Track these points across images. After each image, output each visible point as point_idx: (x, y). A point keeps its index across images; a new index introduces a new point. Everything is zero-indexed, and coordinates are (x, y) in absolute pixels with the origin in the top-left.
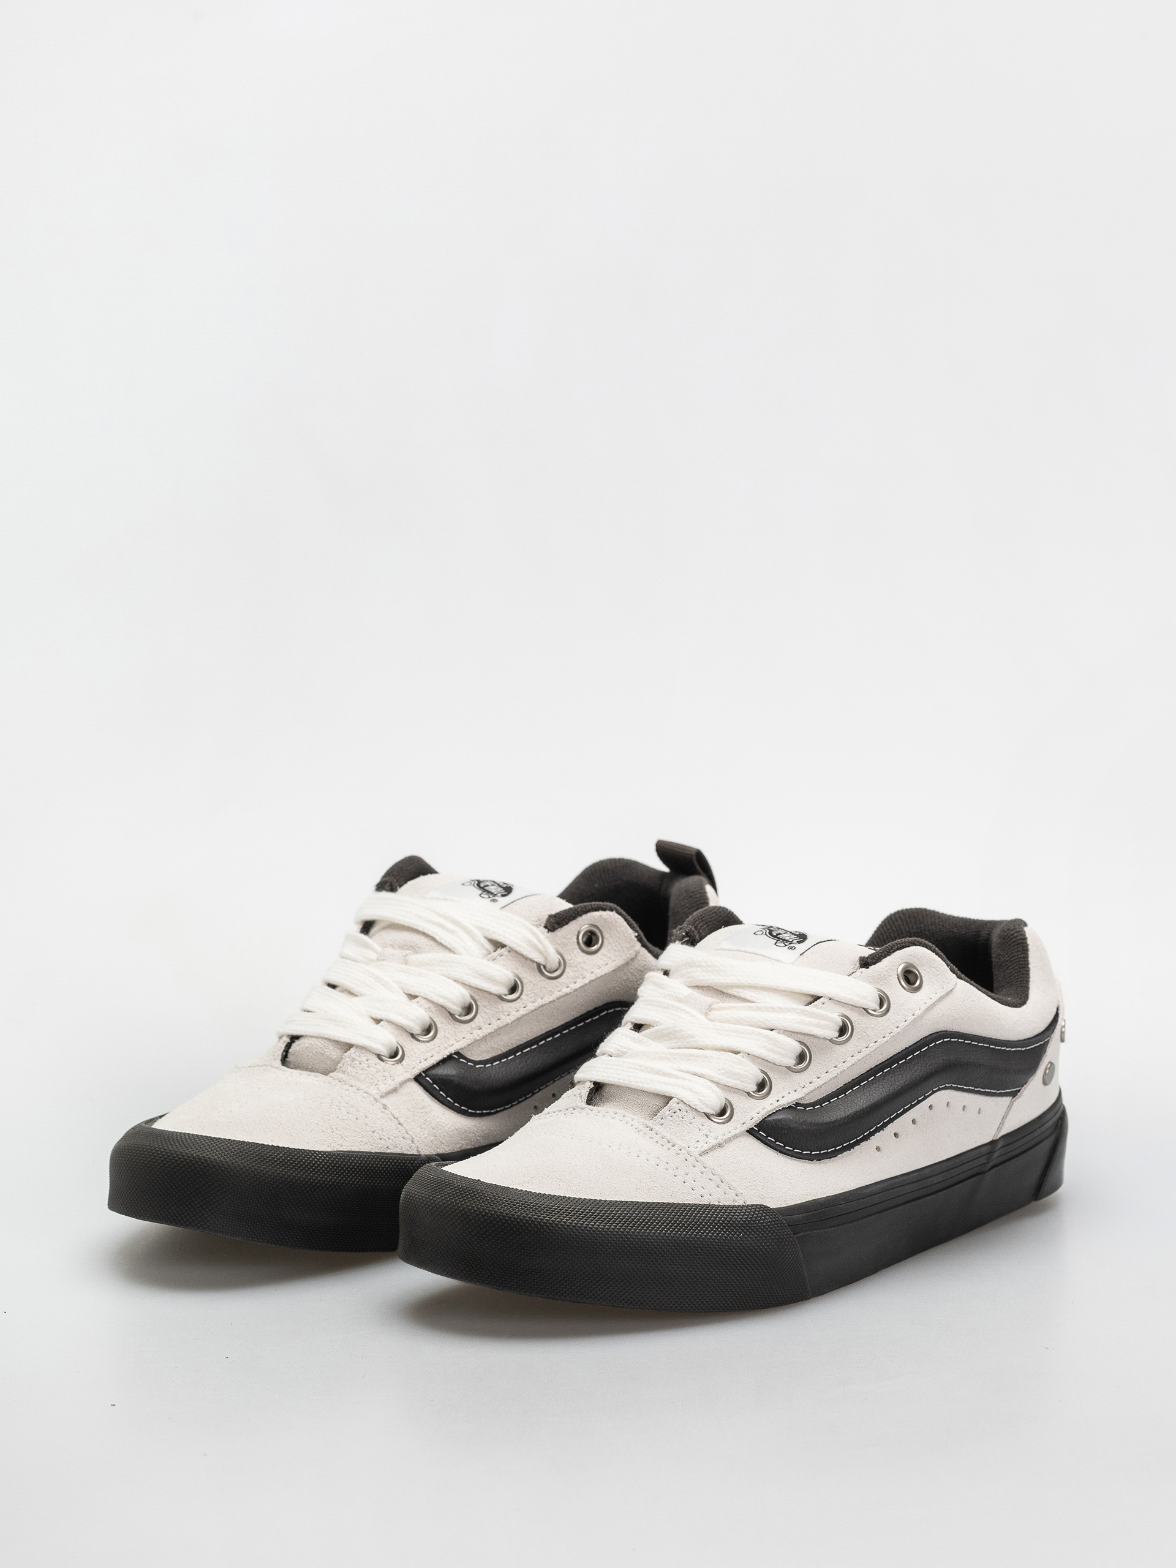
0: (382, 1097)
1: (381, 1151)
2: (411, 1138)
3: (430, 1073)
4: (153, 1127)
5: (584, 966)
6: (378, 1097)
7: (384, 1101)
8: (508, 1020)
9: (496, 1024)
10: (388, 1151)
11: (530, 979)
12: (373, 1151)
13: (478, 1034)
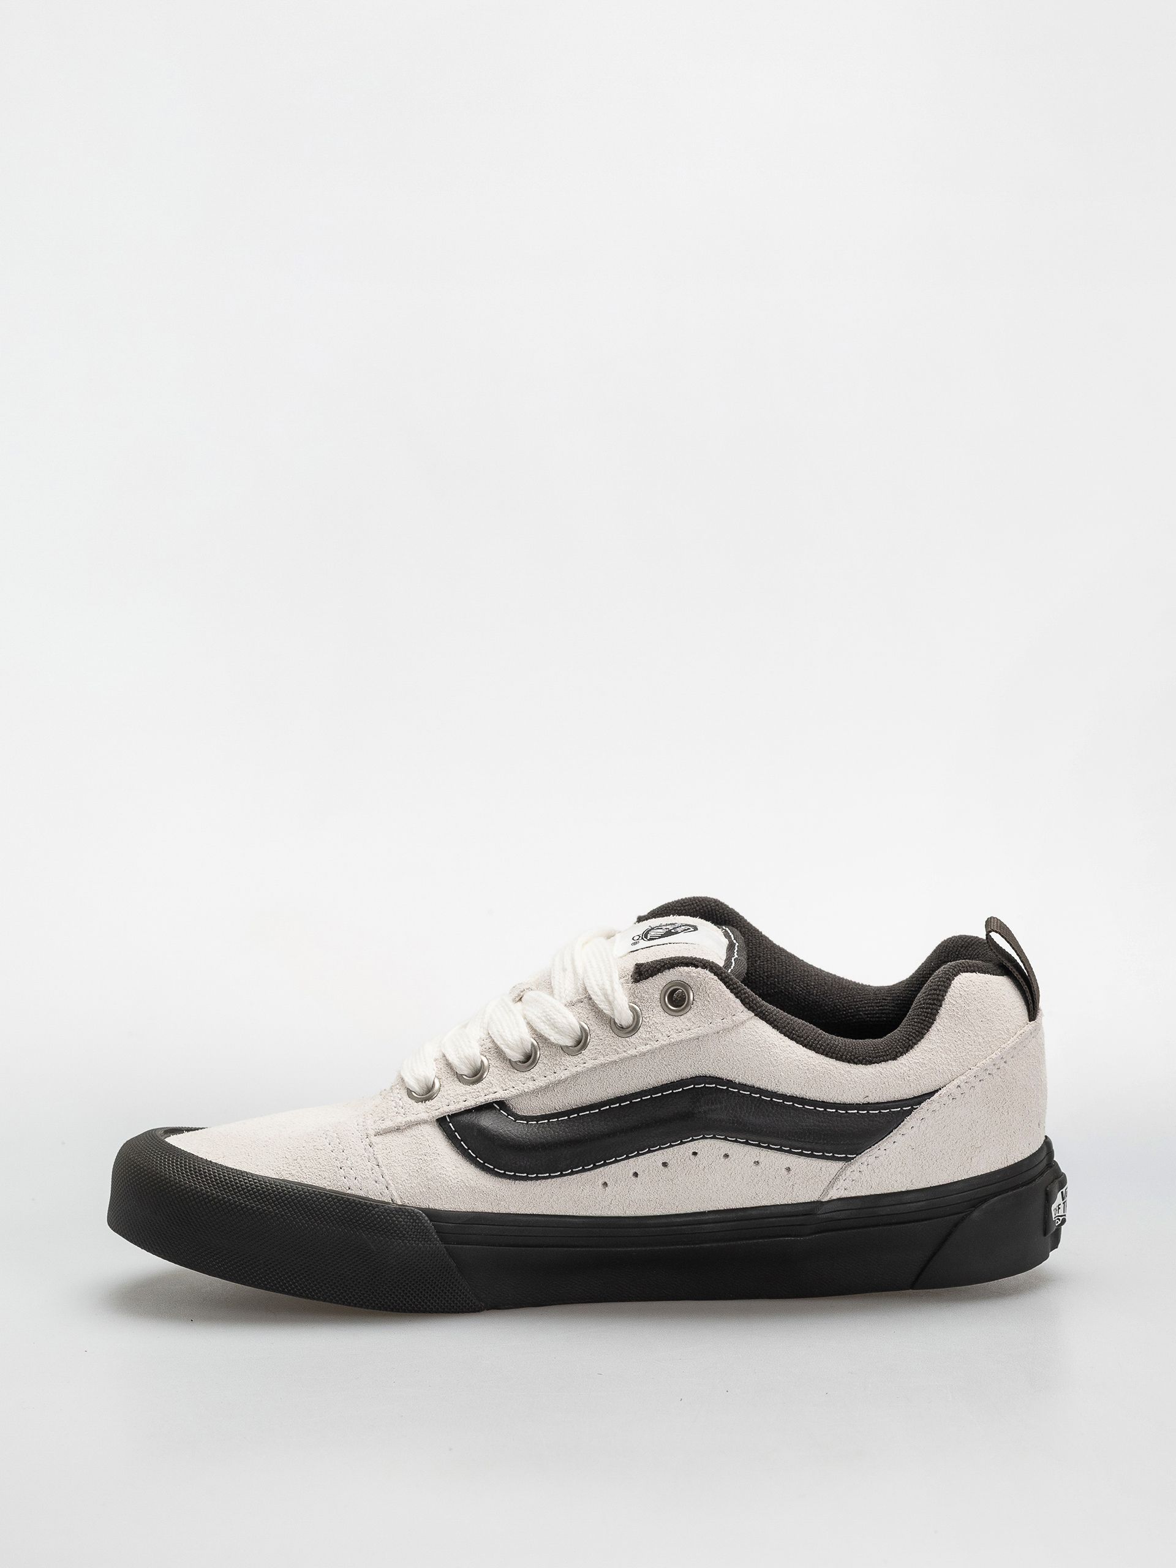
0: (377, 1134)
1: (339, 1189)
2: (385, 1183)
3: (455, 1119)
4: (166, 1140)
5: (659, 1027)
6: (372, 1132)
7: (374, 1139)
8: (563, 1075)
9: (552, 1078)
10: (349, 1192)
11: (599, 1035)
12: (328, 1188)
13: (531, 1086)
